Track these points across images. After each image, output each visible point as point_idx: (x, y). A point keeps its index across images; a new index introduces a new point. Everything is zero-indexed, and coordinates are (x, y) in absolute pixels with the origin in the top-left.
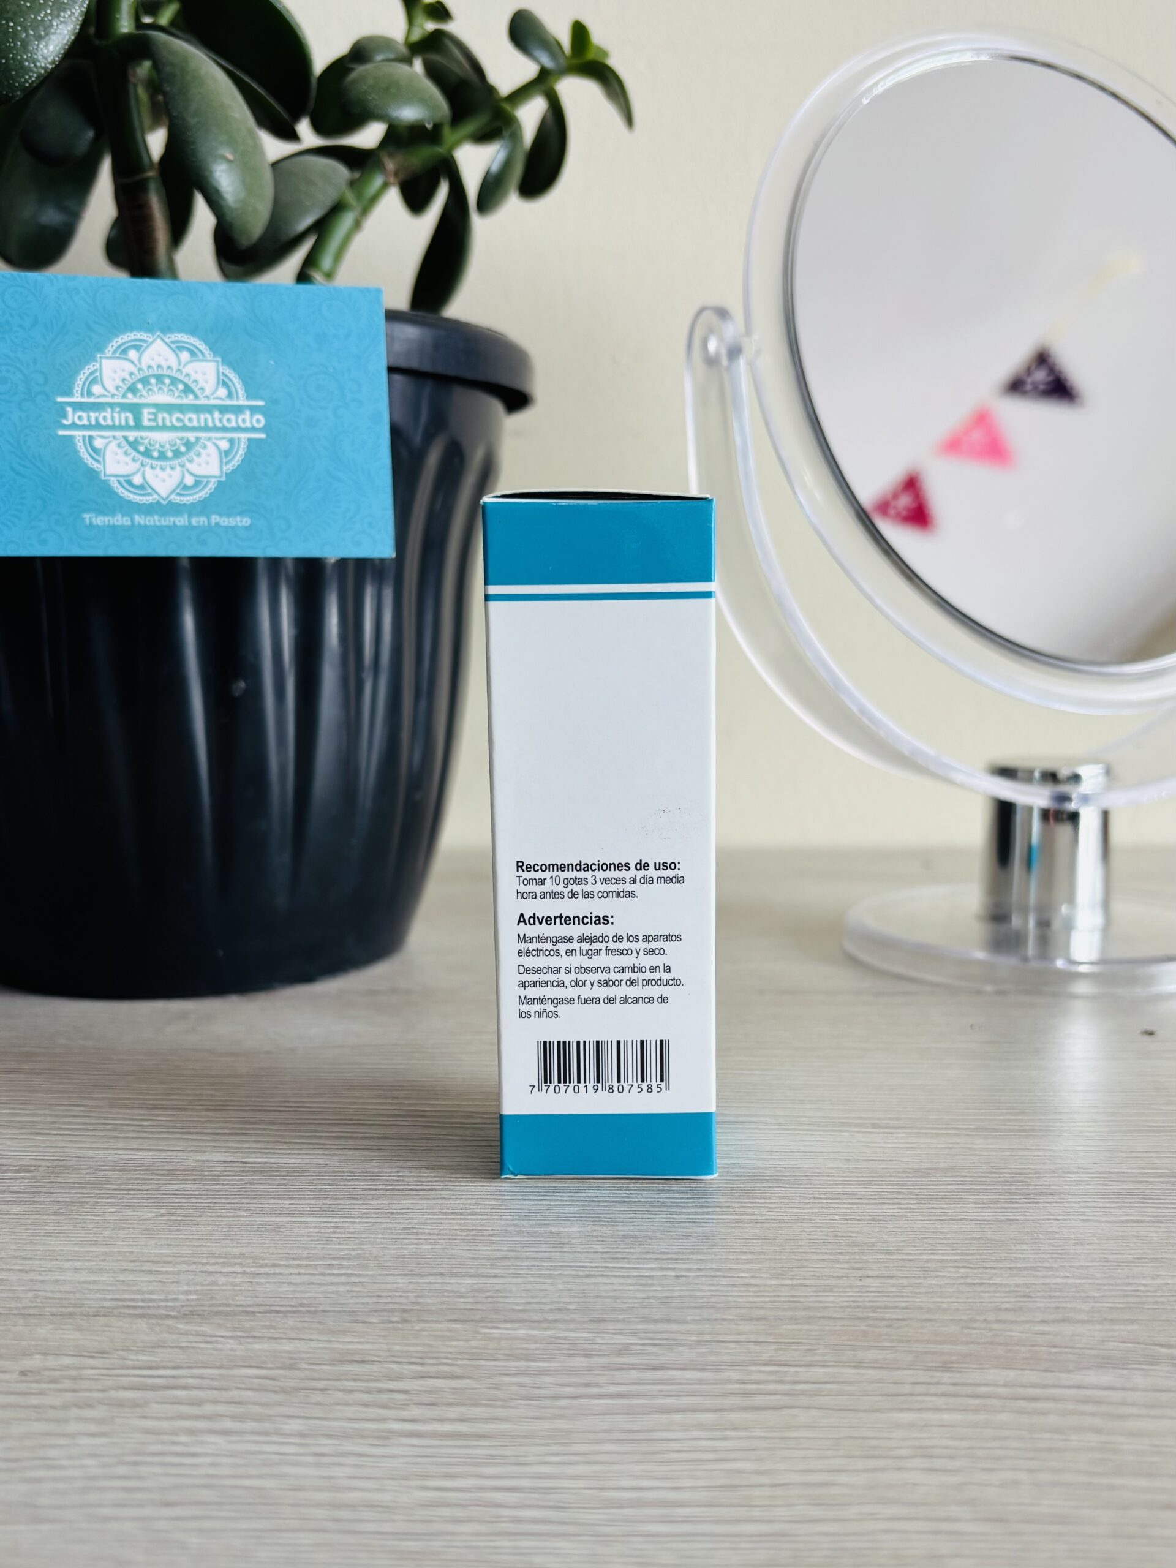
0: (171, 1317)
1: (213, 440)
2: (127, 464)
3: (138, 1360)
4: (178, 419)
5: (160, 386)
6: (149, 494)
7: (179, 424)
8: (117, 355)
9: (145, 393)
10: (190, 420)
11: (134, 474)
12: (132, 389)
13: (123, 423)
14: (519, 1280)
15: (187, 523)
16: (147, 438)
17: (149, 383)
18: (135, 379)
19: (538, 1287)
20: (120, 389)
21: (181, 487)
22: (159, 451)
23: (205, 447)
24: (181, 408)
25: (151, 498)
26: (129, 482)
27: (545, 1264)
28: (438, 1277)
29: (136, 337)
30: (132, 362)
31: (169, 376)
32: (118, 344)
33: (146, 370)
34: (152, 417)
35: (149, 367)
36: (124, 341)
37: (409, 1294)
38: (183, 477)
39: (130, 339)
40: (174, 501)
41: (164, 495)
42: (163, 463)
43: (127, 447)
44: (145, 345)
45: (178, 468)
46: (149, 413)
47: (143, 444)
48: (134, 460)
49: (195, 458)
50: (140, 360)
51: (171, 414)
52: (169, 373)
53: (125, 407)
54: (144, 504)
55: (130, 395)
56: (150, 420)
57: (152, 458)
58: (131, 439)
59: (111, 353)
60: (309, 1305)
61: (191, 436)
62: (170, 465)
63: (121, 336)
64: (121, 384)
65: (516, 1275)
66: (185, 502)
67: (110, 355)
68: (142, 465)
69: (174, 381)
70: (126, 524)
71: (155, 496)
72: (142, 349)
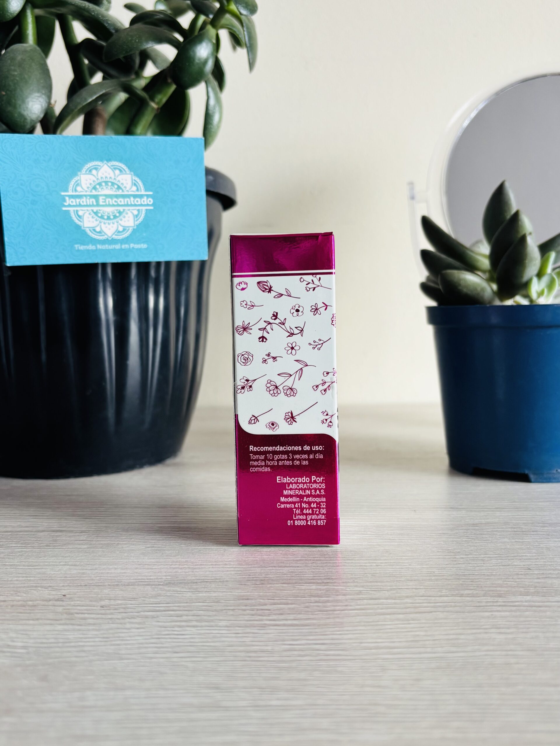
0: (161, 585)
1: (131, 210)
2: (93, 222)
3: (150, 601)
4: (115, 201)
5: (106, 186)
6: (103, 235)
7: (116, 204)
8: (88, 172)
9: (100, 190)
10: (121, 201)
11: (96, 227)
12: (95, 188)
13: (91, 204)
14: (309, 568)
15: (120, 248)
16: (102, 210)
17: (102, 185)
18: (96, 183)
19: (317, 570)
20: (89, 188)
21: (118, 231)
22: (107, 216)
23: (127, 214)
24: (117, 196)
25: (104, 237)
26: (94, 230)
27: (318, 562)
28: (274, 567)
29: (95, 164)
30: (94, 176)
31: (111, 182)
32: (88, 167)
33: (100, 179)
34: (104, 201)
35: (102, 178)
36: (90, 166)
37: (262, 574)
38: (118, 227)
39: (93, 165)
40: (114, 238)
41: (110, 236)
42: (109, 221)
43: (93, 214)
44: (99, 167)
45: (116, 224)
46: (103, 199)
47: (100, 213)
48: (96, 220)
49: (123, 219)
50: (97, 174)
51: (112, 199)
52: (110, 180)
53: (92, 196)
54: (101, 240)
55: (94, 191)
56: (103, 202)
57: (104, 219)
58: (95, 211)
59: (84, 172)
60: (220, 579)
61: (121, 209)
62: (112, 222)
63: (89, 164)
64: (89, 186)
65: (306, 566)
66: (119, 238)
67: (84, 173)
68: (100, 222)
69: (113, 184)
70: (93, 249)
71: (106, 236)
72: (98, 169)
